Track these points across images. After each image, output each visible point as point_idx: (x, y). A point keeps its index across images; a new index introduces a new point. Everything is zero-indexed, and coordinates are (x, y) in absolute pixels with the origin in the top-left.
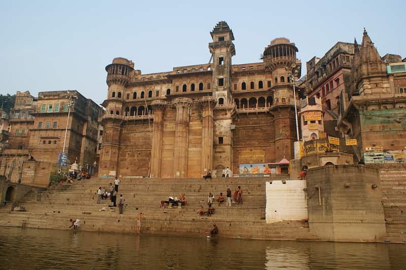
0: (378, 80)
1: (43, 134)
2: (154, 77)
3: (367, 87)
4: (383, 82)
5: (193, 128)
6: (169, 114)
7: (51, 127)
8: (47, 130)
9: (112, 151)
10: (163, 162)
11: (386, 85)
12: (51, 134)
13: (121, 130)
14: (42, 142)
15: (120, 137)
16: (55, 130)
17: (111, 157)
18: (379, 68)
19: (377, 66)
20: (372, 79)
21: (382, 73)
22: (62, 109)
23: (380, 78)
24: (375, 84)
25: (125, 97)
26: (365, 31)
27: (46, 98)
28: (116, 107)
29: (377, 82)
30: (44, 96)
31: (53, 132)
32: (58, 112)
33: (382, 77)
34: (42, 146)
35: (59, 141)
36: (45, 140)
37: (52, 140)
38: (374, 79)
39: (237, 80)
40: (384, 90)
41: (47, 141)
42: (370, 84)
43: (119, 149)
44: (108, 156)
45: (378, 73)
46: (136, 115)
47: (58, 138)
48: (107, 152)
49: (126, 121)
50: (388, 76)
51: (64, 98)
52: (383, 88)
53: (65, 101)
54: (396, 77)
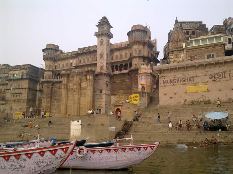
0: (178, 53)
1: (13, 91)
2: (69, 54)
3: (171, 57)
4: (181, 53)
5: (83, 86)
6: (71, 78)
7: (17, 87)
8: (15, 89)
9: (47, 100)
10: (68, 106)
11: (182, 56)
12: (17, 91)
13: (52, 88)
14: (13, 96)
15: (51, 92)
16: (19, 89)
17: (46, 104)
18: (179, 44)
19: (178, 43)
20: (173, 52)
21: (180, 48)
22: (22, 76)
23: (179, 51)
24: (175, 55)
25: (54, 68)
26: (176, 19)
27: (13, 70)
28: (48, 74)
29: (177, 54)
30: (12, 69)
31: (18, 90)
32: (20, 78)
33: (180, 50)
34: (13, 98)
35: (22, 95)
36: (14, 95)
37: (18, 95)
38: (175, 52)
39: (113, 54)
40: (181, 59)
41: (15, 95)
42: (173, 55)
43: (51, 99)
44: (45, 103)
45: (177, 48)
46: (56, 79)
47: (21, 93)
48: (44, 101)
49: (54, 82)
50: (183, 49)
51: (23, 69)
52: (180, 57)
53: (24, 71)
54: (188, 50)
